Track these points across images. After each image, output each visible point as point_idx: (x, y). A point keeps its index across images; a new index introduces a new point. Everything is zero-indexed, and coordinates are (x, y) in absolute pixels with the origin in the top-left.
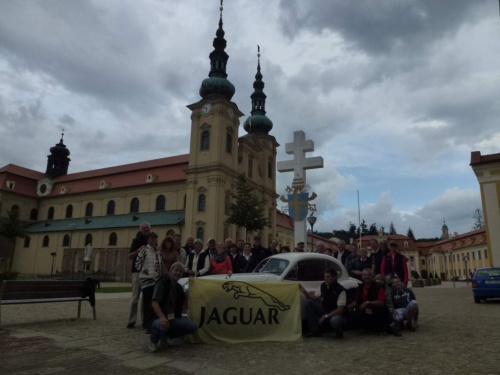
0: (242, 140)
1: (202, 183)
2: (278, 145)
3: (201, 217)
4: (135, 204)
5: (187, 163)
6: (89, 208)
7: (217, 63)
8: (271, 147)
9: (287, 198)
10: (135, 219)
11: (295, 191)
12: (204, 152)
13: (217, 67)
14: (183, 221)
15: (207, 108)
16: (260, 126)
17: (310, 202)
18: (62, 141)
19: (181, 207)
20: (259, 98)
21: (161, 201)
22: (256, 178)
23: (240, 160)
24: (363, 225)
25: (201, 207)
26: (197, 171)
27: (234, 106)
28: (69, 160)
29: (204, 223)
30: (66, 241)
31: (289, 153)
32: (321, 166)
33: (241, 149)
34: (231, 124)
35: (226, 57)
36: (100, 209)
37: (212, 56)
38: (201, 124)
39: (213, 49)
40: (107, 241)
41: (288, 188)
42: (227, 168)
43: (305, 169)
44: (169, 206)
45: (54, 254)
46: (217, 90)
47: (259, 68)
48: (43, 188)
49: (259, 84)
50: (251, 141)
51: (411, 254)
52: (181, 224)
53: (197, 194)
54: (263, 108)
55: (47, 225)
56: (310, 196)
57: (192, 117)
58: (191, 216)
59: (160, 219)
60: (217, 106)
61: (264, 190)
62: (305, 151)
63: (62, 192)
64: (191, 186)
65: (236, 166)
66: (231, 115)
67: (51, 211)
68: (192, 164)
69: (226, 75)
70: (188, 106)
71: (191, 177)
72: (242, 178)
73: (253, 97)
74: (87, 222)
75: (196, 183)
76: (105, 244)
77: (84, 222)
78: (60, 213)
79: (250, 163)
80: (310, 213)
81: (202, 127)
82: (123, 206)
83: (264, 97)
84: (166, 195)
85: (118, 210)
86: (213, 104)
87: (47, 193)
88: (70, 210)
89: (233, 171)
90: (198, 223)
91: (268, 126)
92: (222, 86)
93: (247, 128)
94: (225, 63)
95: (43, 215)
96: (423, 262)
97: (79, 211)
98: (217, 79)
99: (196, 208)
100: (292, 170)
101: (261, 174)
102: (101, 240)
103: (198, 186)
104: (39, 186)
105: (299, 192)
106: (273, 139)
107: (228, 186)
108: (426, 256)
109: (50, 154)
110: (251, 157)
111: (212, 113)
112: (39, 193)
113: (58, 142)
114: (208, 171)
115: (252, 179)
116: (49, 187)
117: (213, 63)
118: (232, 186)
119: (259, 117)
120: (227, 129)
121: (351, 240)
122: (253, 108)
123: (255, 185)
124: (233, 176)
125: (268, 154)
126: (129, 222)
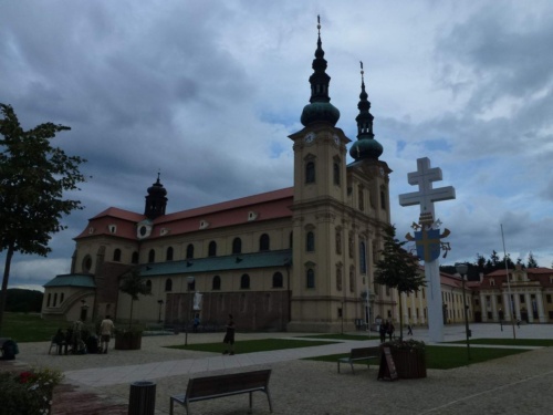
0: (350, 169)
1: (310, 219)
2: (390, 171)
3: (309, 257)
4: (237, 244)
5: (292, 197)
6: (190, 250)
7: (318, 86)
8: (383, 173)
9: (413, 235)
10: (239, 261)
11: (423, 228)
12: (310, 186)
13: (318, 90)
14: (291, 262)
15: (311, 136)
16: (369, 152)
17: (441, 240)
18: (158, 180)
19: (286, 246)
20: (365, 119)
21: (264, 241)
22: (367, 210)
23: (350, 191)
24: (494, 257)
25: (310, 246)
26: (303, 206)
27: (340, 132)
28: (166, 199)
29: (314, 264)
30: (169, 286)
31: (412, 183)
32: (453, 198)
33: (349, 178)
34: (338, 152)
35: (327, 79)
36: (201, 250)
37: (312, 80)
38: (304, 155)
39: (313, 71)
40: (210, 285)
41: (414, 224)
42: (336, 201)
43: (433, 201)
44: (275, 244)
45: (160, 302)
46: (319, 116)
47: (363, 87)
48: (143, 231)
49: (364, 104)
50: (360, 169)
52: (289, 266)
53: (305, 232)
54: (371, 130)
55: (148, 269)
56: (442, 232)
57: (295, 148)
58: (299, 257)
59: (263, 261)
60: (322, 134)
61: (377, 224)
62: (431, 181)
63: (162, 234)
64: (297, 223)
65: (346, 199)
66: (338, 142)
67: (152, 254)
68: (297, 199)
69: (329, 99)
70: (290, 137)
71: (296, 214)
72: (353, 214)
73: (358, 119)
74: (189, 265)
75: (302, 220)
76: (209, 289)
77: (185, 264)
78: (160, 256)
79: (361, 193)
80: (442, 252)
81: (306, 158)
82: (225, 247)
83: (371, 118)
84: (270, 233)
85: (220, 252)
86: (316, 133)
87: (147, 235)
88: (170, 252)
89: (342, 205)
90: (308, 264)
91: (378, 150)
92: (325, 112)
93: (353, 154)
94: (327, 86)
95: (144, 258)
97: (180, 253)
98: (319, 104)
99: (304, 247)
100: (417, 203)
101: (373, 206)
102: (205, 285)
103: (305, 223)
104: (139, 228)
105: (427, 229)
106: (384, 164)
107: (338, 222)
109: (147, 194)
110: (361, 187)
111: (316, 142)
112: (139, 236)
113: (155, 182)
114: (316, 206)
115: (364, 212)
116: (149, 229)
117: (314, 87)
118: (343, 221)
119: (367, 141)
120: (334, 158)
121: (482, 276)
122: (360, 131)
123: (367, 220)
124: (343, 211)
125: (380, 182)
126: (232, 265)
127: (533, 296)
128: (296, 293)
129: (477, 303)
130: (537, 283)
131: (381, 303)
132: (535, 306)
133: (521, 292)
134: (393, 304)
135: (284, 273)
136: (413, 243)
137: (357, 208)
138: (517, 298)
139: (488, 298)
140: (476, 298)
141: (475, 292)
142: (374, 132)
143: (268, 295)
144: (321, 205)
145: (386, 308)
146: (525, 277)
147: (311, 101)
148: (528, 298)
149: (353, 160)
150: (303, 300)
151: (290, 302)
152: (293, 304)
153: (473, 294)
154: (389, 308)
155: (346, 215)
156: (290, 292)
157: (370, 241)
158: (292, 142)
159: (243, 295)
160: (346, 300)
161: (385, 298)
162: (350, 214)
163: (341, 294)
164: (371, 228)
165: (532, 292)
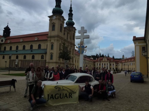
0: (65, 28)
1: (52, 41)
2: (76, 30)
3: (52, 51)
4: (31, 47)
5: (48, 34)
7: (58, 3)
8: (74, 30)
9: (78, 47)
10: (32, 51)
11: (81, 45)
12: (53, 31)
13: (58, 4)
16: (71, 24)
17: (85, 49)
18: (8, 25)
19: (46, 48)
20: (71, 15)
21: (39, 46)
22: (69, 40)
23: (64, 34)
24: (100, 54)
25: (52, 48)
26: (51, 37)
27: (63, 17)
28: (10, 32)
29: (53, 53)
30: (10, 57)
31: (79, 33)
32: (89, 38)
33: (65, 31)
34: (62, 23)
35: (61, 1)
36: (21, 47)
37: (56, 1)
38: (52, 23)
40: (23, 58)
41: (78, 44)
42: (60, 36)
43: (84, 38)
44: (42, 47)
45: (6, 62)
46: (57, 12)
47: (71, 5)
49: (71, 10)
50: (68, 28)
51: (113, 63)
52: (46, 53)
53: (51, 44)
55: (4, 52)
56: (85, 47)
57: (50, 20)
58: (49, 51)
59: (39, 51)
60: (58, 17)
61: (71, 44)
62: (84, 33)
63: (8, 42)
64: (49, 42)
65: (63, 36)
66: (62, 20)
67: (5, 48)
68: (49, 35)
69: (61, 7)
70: (48, 17)
71: (49, 39)
72: (65, 40)
73: (69, 14)
74: (17, 52)
75: (50, 41)
76: (22, 59)
77: (15, 51)
78: (8, 48)
79: (67, 35)
80: (85, 52)
81: (53, 23)
82: (28, 47)
83: (72, 14)
84: (41, 44)
85: (26, 48)
86: (56, 16)
87: (3, 42)
88: (11, 48)
89: (62, 37)
90: (51, 53)
91: (73, 24)
92: (59, 11)
93: (67, 24)
94: (60, 3)
95: (2, 49)
96: (116, 65)
97: (14, 48)
98: (58, 8)
99: (50, 48)
100: (80, 39)
101: (70, 39)
102: (21, 57)
103: (51, 42)
104: (1, 40)
105: (82, 46)
106: (75, 28)
107: (60, 42)
108: (117, 64)
109: (4, 30)
110: (68, 33)
111: (56, 19)
112: (1, 42)
113: (7, 26)
114: (54, 37)
115: (68, 40)
116: (4, 40)
117: (56, 3)
118: (62, 42)
119: (70, 21)
120: (61, 24)
121: (96, 58)
122: (69, 18)
123: (68, 42)
124: (62, 39)
125: (73, 32)
126: (30, 52)
127: (107, 64)
128: (47, 61)
129: (95, 65)
130: (109, 61)
131: (70, 64)
132: (107, 66)
133: (105, 63)
134: (74, 64)
135: (44, 55)
136: (78, 49)
137: (66, 39)
138: (104, 64)
139: (97, 64)
140: (95, 64)
141: (94, 62)
142: (73, 19)
143: (40, 61)
144: (56, 37)
145: (71, 65)
146: (106, 60)
147: (55, 7)
148: (106, 64)
149: (66, 26)
150: (49, 63)
151: (45, 63)
152: (46, 64)
153: (94, 63)
154: (72, 65)
155: (63, 40)
156: (46, 60)
157: (69, 48)
158: (49, 18)
159: (33, 61)
160: (61, 63)
161: (71, 63)
162: (64, 40)
163: (60, 61)
164: (69, 45)
165: (107, 63)
